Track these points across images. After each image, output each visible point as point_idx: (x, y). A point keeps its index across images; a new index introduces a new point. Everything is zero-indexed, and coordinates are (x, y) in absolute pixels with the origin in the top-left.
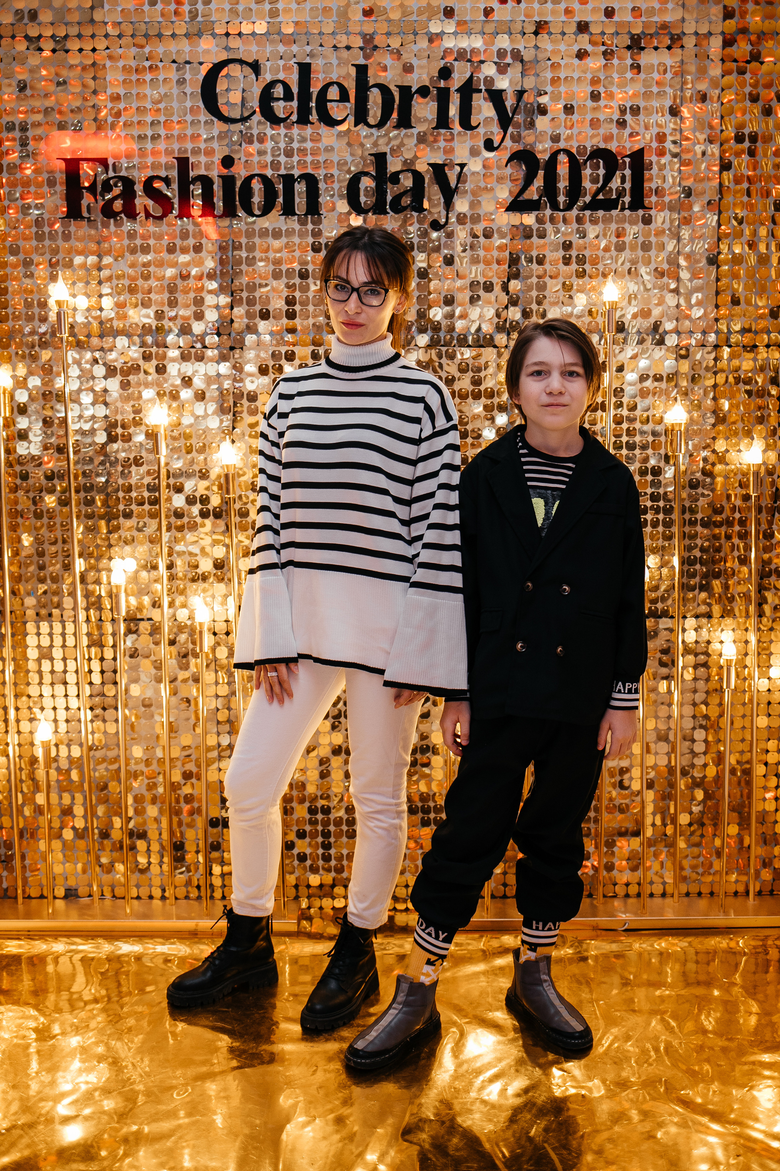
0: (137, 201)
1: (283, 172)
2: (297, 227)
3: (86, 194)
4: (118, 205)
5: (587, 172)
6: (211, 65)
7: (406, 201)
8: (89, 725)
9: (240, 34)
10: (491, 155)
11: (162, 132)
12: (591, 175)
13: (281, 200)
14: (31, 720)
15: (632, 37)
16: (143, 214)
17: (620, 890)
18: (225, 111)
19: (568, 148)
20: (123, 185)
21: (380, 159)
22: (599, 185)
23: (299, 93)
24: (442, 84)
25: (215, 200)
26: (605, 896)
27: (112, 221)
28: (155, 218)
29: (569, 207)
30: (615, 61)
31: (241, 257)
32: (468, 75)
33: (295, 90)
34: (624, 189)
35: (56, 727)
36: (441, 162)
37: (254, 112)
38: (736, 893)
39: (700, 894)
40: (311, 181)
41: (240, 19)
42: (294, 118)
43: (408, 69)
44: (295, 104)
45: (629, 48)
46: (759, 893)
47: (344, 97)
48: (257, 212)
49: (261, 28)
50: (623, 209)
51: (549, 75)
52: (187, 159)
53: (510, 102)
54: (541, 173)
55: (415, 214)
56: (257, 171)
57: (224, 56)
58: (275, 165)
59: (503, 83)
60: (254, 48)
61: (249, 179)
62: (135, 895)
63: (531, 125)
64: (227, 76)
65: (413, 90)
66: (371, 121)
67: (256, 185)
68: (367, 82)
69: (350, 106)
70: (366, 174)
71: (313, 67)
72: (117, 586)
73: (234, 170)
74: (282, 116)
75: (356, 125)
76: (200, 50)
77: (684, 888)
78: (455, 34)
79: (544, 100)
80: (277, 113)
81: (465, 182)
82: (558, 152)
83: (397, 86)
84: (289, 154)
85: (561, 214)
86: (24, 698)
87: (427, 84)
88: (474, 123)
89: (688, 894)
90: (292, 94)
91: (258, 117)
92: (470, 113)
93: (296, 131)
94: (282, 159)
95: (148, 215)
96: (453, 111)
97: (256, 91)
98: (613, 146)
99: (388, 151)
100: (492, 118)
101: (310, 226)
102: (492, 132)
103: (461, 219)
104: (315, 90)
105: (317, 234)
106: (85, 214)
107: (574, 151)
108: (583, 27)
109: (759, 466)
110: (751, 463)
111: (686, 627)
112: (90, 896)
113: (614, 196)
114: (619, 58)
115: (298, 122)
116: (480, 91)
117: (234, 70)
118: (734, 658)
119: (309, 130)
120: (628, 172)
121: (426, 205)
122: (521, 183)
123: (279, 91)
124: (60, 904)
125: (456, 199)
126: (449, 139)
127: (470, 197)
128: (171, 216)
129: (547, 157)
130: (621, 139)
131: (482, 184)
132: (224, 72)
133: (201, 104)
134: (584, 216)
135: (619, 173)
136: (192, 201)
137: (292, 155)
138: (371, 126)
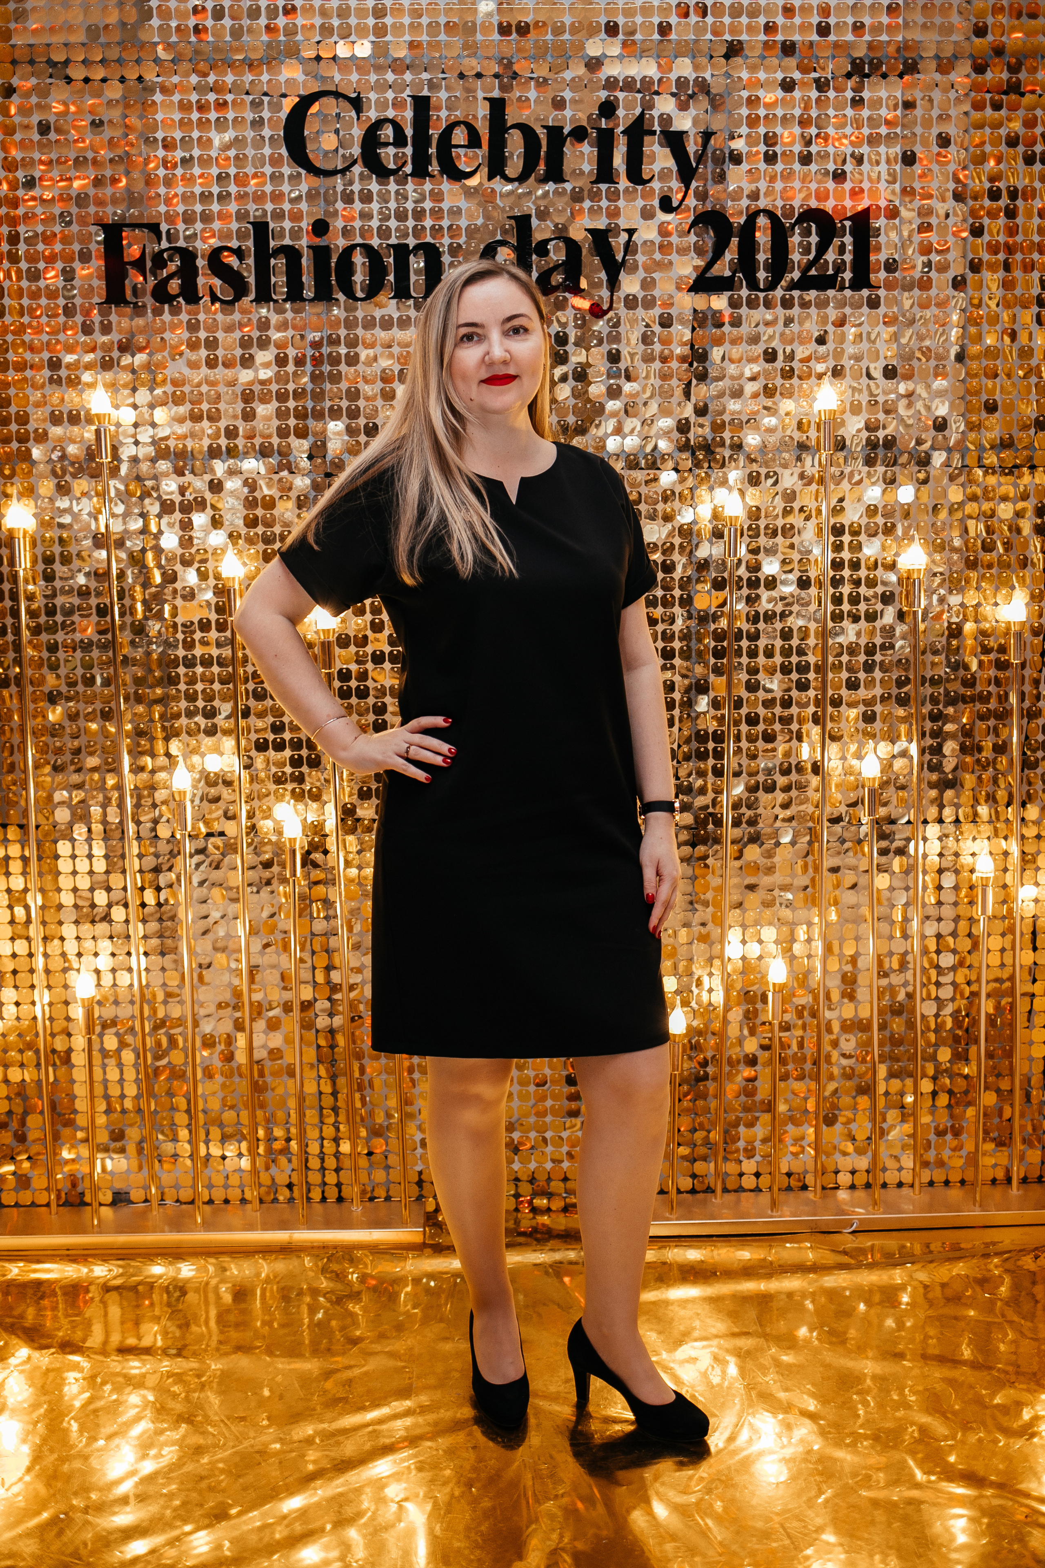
0: (201, 281)
1: (393, 241)
2: (412, 313)
3: (132, 272)
4: (174, 285)
5: (795, 239)
6: (297, 99)
7: (558, 278)
8: (144, 974)
9: (334, 58)
10: (669, 217)
11: (233, 189)
12: (800, 244)
13: (391, 278)
14: (65, 970)
15: (853, 62)
16: (207, 298)
17: (844, 1179)
18: (316, 160)
19: (770, 208)
20: (181, 259)
21: (523, 223)
22: (811, 257)
23: (413, 136)
24: (603, 124)
25: (304, 279)
26: (824, 1188)
27: (166, 306)
28: (223, 302)
29: (772, 286)
30: (831, 94)
31: (339, 354)
32: (638, 111)
33: (409, 132)
34: (844, 262)
35: (99, 979)
36: (603, 227)
37: (355, 162)
38: (994, 1181)
39: (947, 1183)
40: (431, 253)
41: (335, 38)
42: (408, 169)
43: (559, 104)
44: (409, 150)
45: (849, 76)
46: (1024, 1181)
47: (474, 141)
48: (360, 294)
49: (364, 49)
50: (842, 288)
51: (744, 111)
52: (266, 224)
53: (692, 147)
54: (735, 241)
55: (569, 296)
56: (359, 240)
57: (315, 88)
58: (384, 233)
59: (684, 122)
60: (354, 77)
61: (349, 251)
62: (206, 1199)
63: (721, 178)
64: (319, 113)
65: (566, 131)
66: (510, 172)
67: (359, 259)
68: (505, 121)
69: (482, 153)
70: (503, 243)
71: (433, 100)
72: (179, 792)
73: (329, 239)
74: (392, 166)
75: (490, 177)
76: (282, 78)
77: (926, 1176)
78: (620, 57)
79: (739, 145)
80: (385, 163)
81: (635, 252)
82: (757, 213)
83: (544, 127)
84: (401, 216)
85: (762, 295)
86: (56, 942)
87: (585, 124)
88: (646, 177)
89: (931, 1183)
90: (405, 137)
91: (359, 169)
92: (640, 163)
93: (410, 186)
94: (393, 223)
95: (214, 299)
96: (619, 161)
97: (357, 133)
98: (829, 206)
99: (533, 213)
100: (669, 169)
102: (670, 189)
103: (631, 302)
104: (435, 133)
106: (130, 298)
107: (778, 212)
108: (788, 49)
109: (1023, 624)
110: (1012, 619)
111: (928, 835)
112: (146, 1201)
113: (831, 272)
114: (836, 89)
115: (412, 175)
116: (654, 133)
117: (329, 105)
118: (992, 875)
119: (428, 186)
120: (848, 239)
121: (584, 284)
122: (710, 255)
123: (387, 133)
124: (106, 1212)
125: (622, 276)
126: (613, 196)
127: (641, 273)
128: (246, 300)
129: (742, 220)
130: (839, 197)
131: (657, 256)
132: (315, 108)
133: (284, 151)
134: (792, 297)
135: (836, 241)
136: (273, 280)
137: (406, 219)
138: (510, 180)
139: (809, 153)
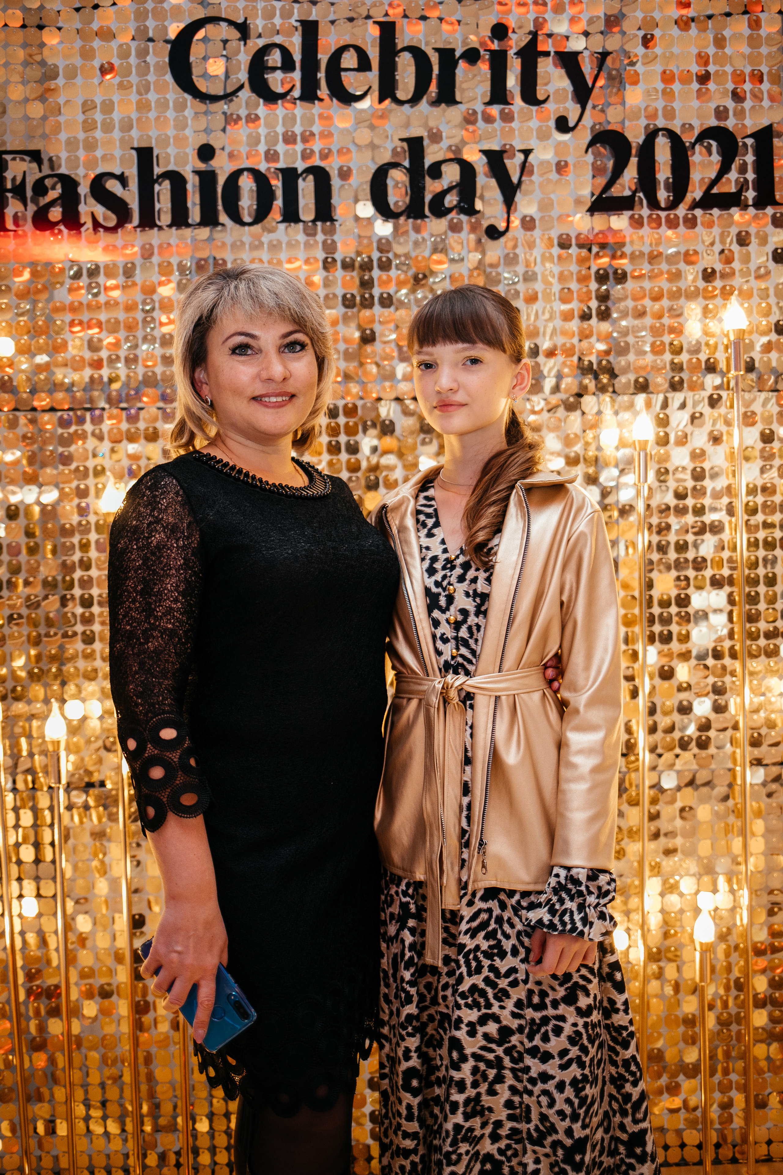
0: (82, 208)
1: (281, 165)
2: (301, 237)
3: (12, 200)
4: (56, 214)
5: (697, 157)
6: (182, 26)
7: (451, 200)
10: (566, 137)
11: (116, 115)
12: (701, 162)
13: (279, 203)
16: (89, 224)
18: (202, 86)
19: (669, 127)
20: (63, 187)
21: (415, 145)
22: (713, 176)
23: (303, 61)
24: (495, 46)
25: (189, 204)
26: (756, 1161)
27: (47, 234)
29: (673, 205)
32: (531, 31)
33: (297, 57)
34: (746, 180)
36: (496, 147)
37: (241, 87)
40: (321, 176)
42: (297, 93)
44: (297, 75)
47: (364, 65)
48: (247, 219)
50: (745, 207)
51: (639, 32)
52: (150, 150)
53: (588, 68)
54: (634, 161)
55: (464, 218)
56: (246, 165)
57: (200, 14)
58: (271, 156)
59: (577, 44)
60: (241, 4)
61: (234, 177)
63: (619, 97)
64: (205, 40)
65: (458, 54)
66: (401, 95)
67: (246, 183)
68: (394, 44)
69: (373, 77)
70: (395, 165)
71: (321, 25)
72: (53, 742)
73: (215, 163)
74: (280, 90)
75: (381, 100)
76: (167, 5)
80: (273, 88)
81: (531, 173)
82: (656, 132)
83: (436, 50)
84: (289, 140)
85: (663, 214)
87: (477, 46)
88: (540, 96)
90: (294, 62)
91: (246, 94)
92: (535, 84)
93: (300, 110)
94: (281, 148)
95: (96, 225)
96: (513, 81)
97: (244, 58)
98: (730, 123)
99: (425, 134)
100: (564, 89)
101: (320, 237)
102: (566, 109)
103: (528, 224)
104: (323, 58)
105: (330, 248)
106: (10, 225)
107: (678, 131)
113: (733, 190)
115: (301, 98)
116: (547, 54)
117: (216, 31)
119: (316, 108)
120: (750, 158)
121: (479, 205)
122: (609, 174)
123: (275, 58)
125: (519, 197)
126: (507, 118)
127: (538, 195)
128: (129, 226)
129: (641, 140)
130: (740, 114)
131: (554, 176)
132: (201, 34)
133: (169, 77)
134: (695, 218)
135: (738, 161)
136: (157, 206)
137: (294, 142)
138: (401, 103)
139: (707, 71)
